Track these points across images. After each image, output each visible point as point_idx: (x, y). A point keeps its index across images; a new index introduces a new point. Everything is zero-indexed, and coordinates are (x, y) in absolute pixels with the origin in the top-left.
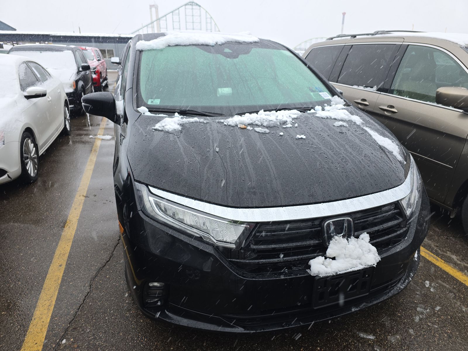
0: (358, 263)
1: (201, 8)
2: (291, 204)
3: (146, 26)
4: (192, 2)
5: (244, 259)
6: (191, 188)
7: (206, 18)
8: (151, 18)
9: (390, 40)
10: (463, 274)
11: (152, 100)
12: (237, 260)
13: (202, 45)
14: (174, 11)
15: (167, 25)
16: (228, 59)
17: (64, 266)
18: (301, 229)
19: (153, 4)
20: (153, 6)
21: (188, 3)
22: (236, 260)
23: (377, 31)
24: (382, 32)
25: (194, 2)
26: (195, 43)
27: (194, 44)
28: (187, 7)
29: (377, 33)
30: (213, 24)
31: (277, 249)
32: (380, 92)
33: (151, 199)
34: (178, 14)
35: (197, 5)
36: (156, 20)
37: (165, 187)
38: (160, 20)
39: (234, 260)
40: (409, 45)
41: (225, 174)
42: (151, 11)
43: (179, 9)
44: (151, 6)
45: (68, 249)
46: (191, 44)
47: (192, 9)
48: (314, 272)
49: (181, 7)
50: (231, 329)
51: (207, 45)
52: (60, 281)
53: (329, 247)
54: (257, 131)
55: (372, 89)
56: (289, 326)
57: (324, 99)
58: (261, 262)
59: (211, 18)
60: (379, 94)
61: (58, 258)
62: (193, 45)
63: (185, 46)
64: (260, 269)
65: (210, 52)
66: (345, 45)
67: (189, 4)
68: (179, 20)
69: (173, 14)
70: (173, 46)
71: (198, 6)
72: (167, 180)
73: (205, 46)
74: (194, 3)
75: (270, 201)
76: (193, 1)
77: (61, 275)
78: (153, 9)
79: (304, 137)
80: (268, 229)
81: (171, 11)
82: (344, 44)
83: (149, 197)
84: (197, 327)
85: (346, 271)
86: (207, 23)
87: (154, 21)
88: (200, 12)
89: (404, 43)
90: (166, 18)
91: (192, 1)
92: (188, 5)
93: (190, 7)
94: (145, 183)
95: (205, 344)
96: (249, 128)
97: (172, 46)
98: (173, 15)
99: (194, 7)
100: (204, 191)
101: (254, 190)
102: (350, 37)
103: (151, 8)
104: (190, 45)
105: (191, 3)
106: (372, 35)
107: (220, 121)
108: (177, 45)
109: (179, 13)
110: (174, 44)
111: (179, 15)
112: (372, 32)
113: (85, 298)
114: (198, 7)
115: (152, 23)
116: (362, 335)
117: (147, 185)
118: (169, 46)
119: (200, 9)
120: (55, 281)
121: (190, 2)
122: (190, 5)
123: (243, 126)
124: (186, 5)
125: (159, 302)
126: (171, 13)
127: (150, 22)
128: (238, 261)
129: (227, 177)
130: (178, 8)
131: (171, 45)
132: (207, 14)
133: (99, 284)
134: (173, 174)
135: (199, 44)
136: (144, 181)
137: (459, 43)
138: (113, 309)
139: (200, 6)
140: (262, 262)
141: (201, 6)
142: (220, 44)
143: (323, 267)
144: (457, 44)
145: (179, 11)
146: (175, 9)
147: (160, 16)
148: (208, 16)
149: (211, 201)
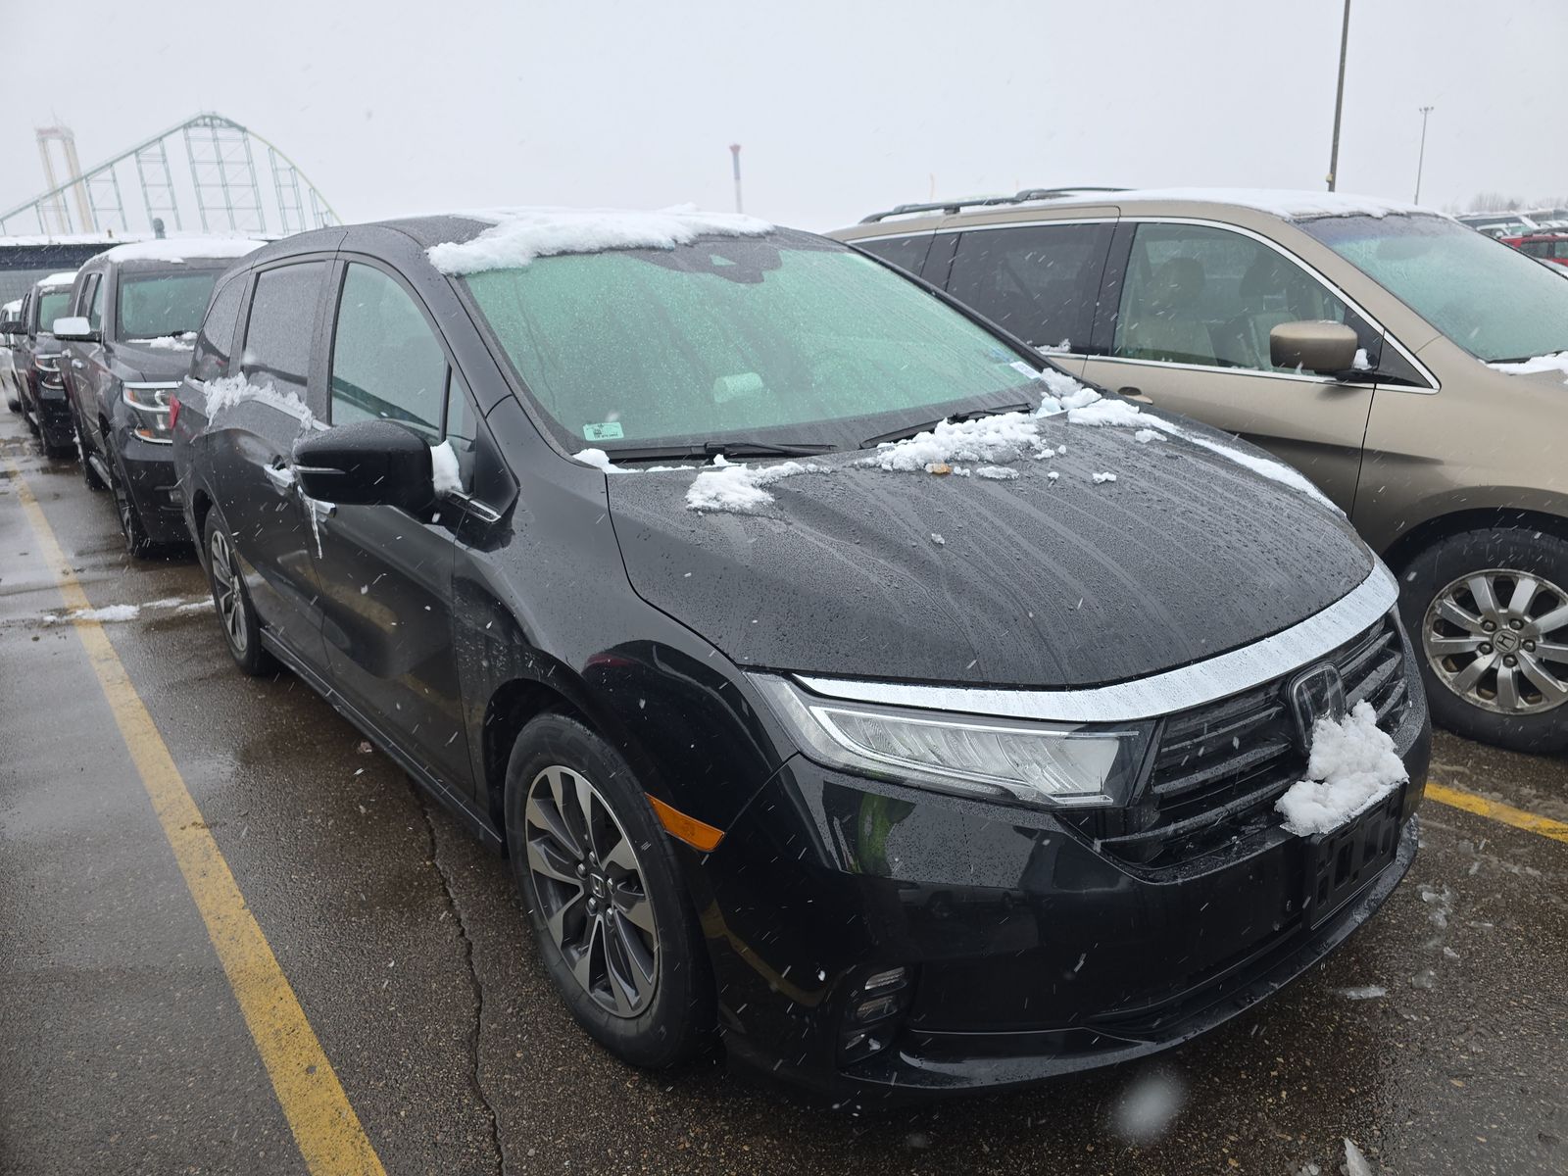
0: (1376, 780)
1: (250, 137)
2: (1210, 652)
3: (32, 204)
4: (212, 118)
5: (1139, 830)
6: (940, 655)
7: (275, 171)
8: (50, 176)
9: (1073, 212)
10: (1455, 789)
11: (596, 426)
12: (1123, 839)
13: (639, 248)
14: (142, 148)
15: (118, 195)
16: (742, 286)
17: (324, 1067)
18: (1247, 715)
19: (48, 126)
20: (54, 131)
21: (198, 119)
22: (1119, 839)
23: (1027, 191)
24: (1042, 194)
25: (218, 114)
26: (615, 243)
27: (614, 246)
28: (192, 132)
29: (1027, 196)
30: (304, 187)
31: (1210, 782)
32: (1085, 356)
33: (820, 712)
34: (161, 159)
35: (231, 124)
36: (74, 183)
37: (856, 667)
38: (87, 181)
39: (1113, 840)
40: (1138, 223)
41: (1012, 601)
42: (45, 152)
43: (160, 139)
44: (44, 135)
45: (291, 1009)
46: (606, 246)
47: (216, 139)
48: (1304, 826)
49: (171, 132)
50: (1121, 1052)
51: (653, 248)
52: (351, 1116)
53: (1311, 752)
54: (989, 476)
55: (1056, 348)
56: (1252, 1002)
57: (1029, 379)
58: (1181, 828)
59: (294, 167)
60: (1083, 362)
61: (281, 1048)
62: (612, 249)
63: (590, 253)
64: (1172, 853)
65: (676, 268)
66: (935, 235)
67: (201, 122)
68: (169, 178)
69: (141, 158)
70: (553, 256)
71: (234, 129)
72: (853, 645)
73: (647, 251)
74: (221, 120)
75: (1163, 653)
76: (214, 113)
77: (339, 1094)
78: (55, 146)
79: (1113, 477)
80: (1181, 730)
81: (134, 149)
82: (933, 232)
83: (811, 708)
84: (1027, 1079)
85: (1365, 807)
86: (278, 186)
87: (66, 187)
88: (248, 149)
89: (1122, 220)
90: (114, 174)
91: (211, 114)
92: (197, 125)
93: (207, 132)
94: (781, 669)
95: (986, 1149)
96: (957, 470)
97: (549, 256)
98: (139, 162)
99: (221, 133)
100: (986, 657)
101: (1113, 630)
102: (943, 210)
103: (43, 141)
104: (601, 251)
105: (207, 120)
106: (1013, 201)
107: (863, 461)
108: (563, 253)
109: (164, 155)
110: (553, 249)
111: (165, 161)
112: (1013, 194)
113: (494, 1140)
114: (240, 135)
115: (55, 192)
116: (1353, 994)
117: (787, 674)
118: (540, 256)
119: (245, 140)
120: (333, 1123)
121: (204, 117)
122: (205, 125)
123: (941, 468)
124: (187, 126)
125: (871, 1041)
126: (133, 155)
127: (45, 189)
128: (1127, 838)
129: (1024, 609)
130: (159, 136)
131: (547, 254)
132: (276, 154)
133: (510, 1087)
134: (869, 626)
135: (631, 246)
136: (774, 662)
137: (1276, 211)
138: (624, 1144)
139: (243, 130)
140: (1184, 827)
141: (248, 128)
142: (687, 241)
143: (1319, 806)
144: (1272, 214)
145: (163, 149)
146: (145, 143)
147: (85, 168)
148: (281, 163)
149: (1018, 682)
